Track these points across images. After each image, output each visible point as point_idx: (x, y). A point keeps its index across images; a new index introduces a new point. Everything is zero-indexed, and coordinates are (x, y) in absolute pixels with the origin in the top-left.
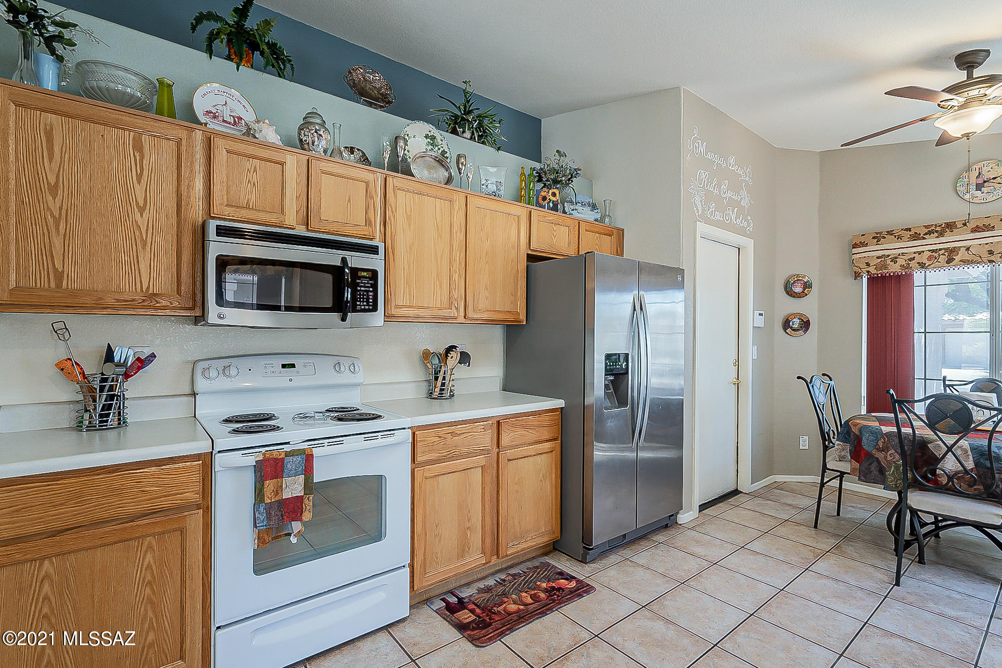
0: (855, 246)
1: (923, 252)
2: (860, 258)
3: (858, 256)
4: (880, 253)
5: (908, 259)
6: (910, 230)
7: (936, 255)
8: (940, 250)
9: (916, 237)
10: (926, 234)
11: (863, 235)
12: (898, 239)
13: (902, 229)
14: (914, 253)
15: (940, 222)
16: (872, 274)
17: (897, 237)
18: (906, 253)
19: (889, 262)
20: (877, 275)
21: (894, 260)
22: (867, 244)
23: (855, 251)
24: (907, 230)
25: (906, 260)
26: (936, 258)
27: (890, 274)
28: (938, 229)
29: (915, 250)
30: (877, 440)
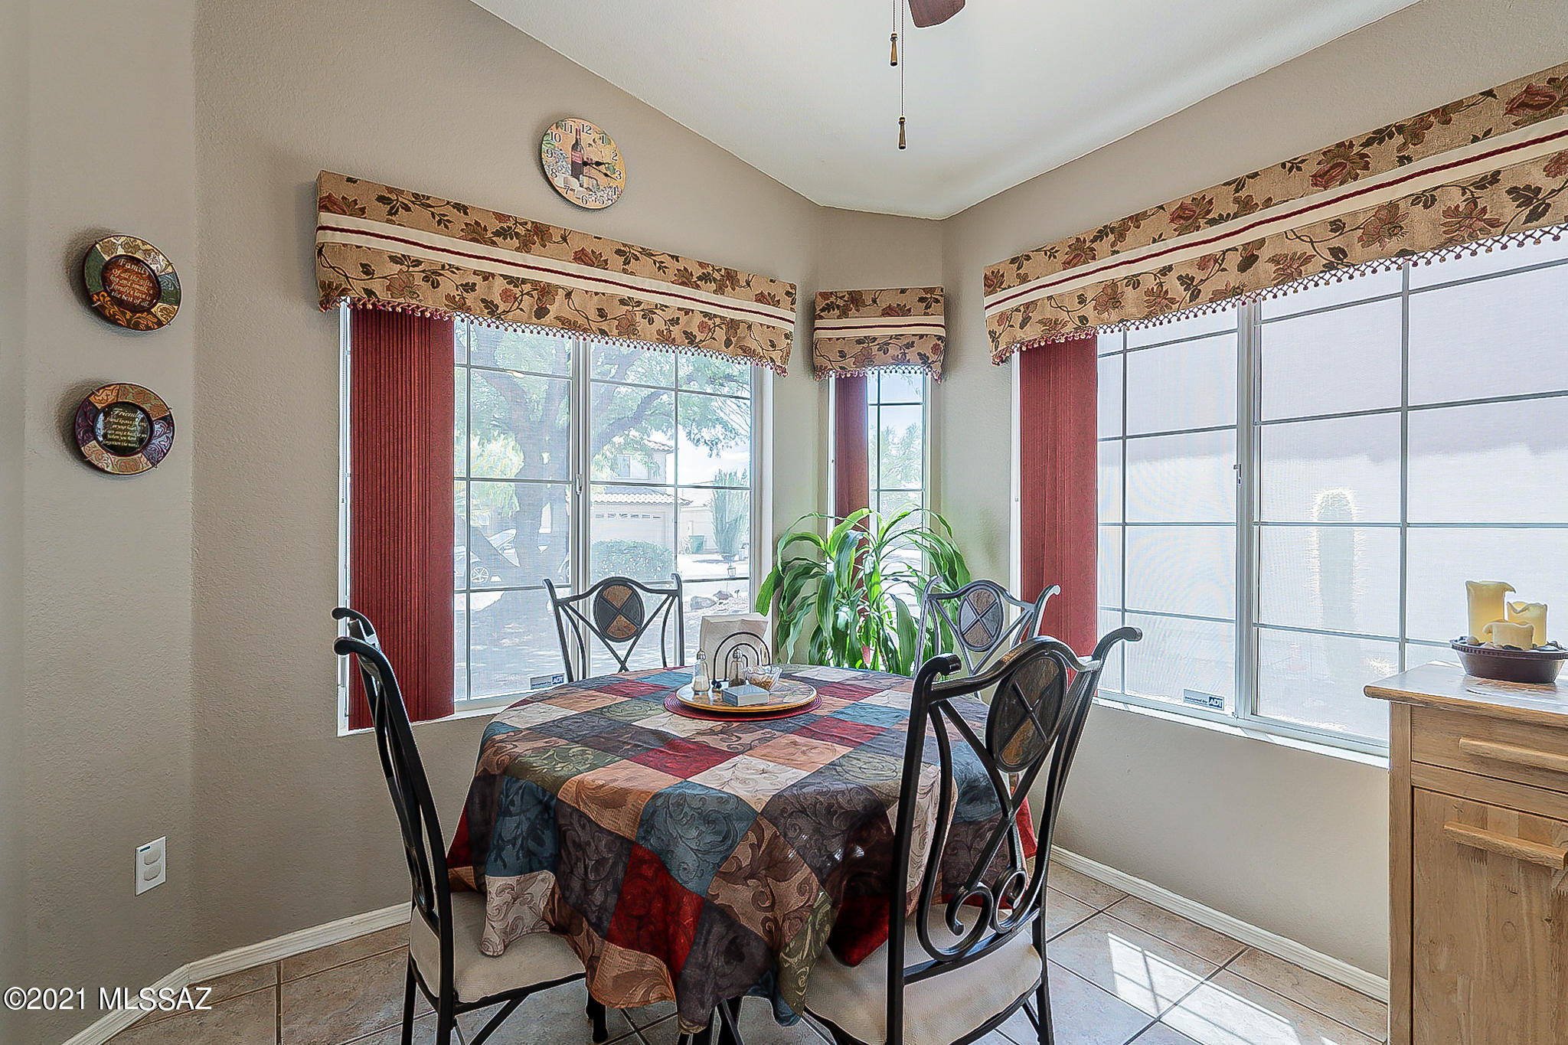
0: (328, 204)
1: (493, 275)
2: (343, 245)
3: (339, 238)
4: (400, 249)
5: (462, 285)
6: (463, 209)
7: (517, 291)
8: (524, 281)
9: (475, 233)
10: (497, 234)
11: (349, 180)
12: (439, 223)
13: (448, 203)
14: (475, 273)
15: (523, 216)
16: (379, 301)
17: (437, 218)
18: (458, 269)
19: (418, 280)
20: (394, 308)
21: (432, 278)
22: (363, 210)
23: (327, 218)
24: (459, 207)
25: (457, 286)
26: (516, 299)
27: (423, 312)
28: (521, 230)
29: (474, 264)
30: (728, 840)
